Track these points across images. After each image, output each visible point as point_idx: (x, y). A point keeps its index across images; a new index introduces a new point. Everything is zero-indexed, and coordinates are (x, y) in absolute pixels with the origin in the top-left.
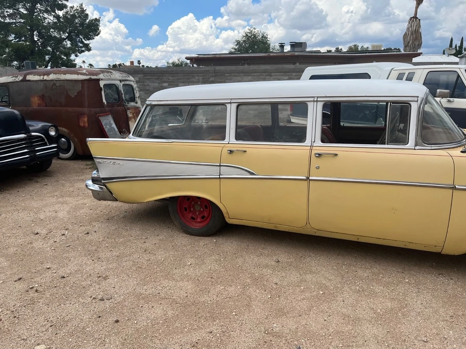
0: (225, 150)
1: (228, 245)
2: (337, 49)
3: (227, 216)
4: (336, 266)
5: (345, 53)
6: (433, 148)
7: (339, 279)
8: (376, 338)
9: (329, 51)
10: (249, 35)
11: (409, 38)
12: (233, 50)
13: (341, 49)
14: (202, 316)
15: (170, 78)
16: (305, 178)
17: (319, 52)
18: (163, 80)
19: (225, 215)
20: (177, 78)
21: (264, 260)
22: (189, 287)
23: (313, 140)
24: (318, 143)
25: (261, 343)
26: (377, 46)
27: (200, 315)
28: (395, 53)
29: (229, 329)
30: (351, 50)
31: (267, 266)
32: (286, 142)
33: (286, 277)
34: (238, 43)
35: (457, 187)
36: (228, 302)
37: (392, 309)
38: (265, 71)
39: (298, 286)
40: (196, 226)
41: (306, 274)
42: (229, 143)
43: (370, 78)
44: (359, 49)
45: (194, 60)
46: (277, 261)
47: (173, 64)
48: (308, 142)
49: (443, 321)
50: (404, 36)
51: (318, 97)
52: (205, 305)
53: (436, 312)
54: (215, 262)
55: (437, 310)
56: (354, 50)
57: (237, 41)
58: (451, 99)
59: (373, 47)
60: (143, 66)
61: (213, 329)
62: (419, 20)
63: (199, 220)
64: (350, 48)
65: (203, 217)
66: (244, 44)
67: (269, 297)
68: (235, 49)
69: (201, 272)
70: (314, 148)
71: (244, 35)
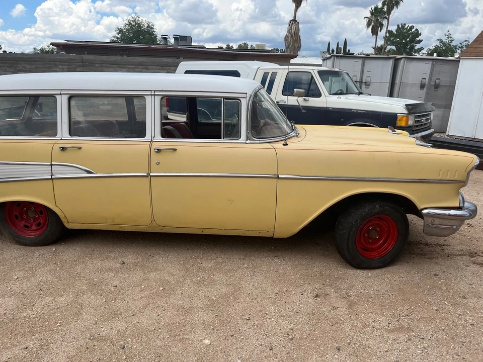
0: (57, 148)
1: (69, 253)
2: (228, 46)
3: (66, 221)
4: (183, 260)
5: (236, 50)
6: (261, 142)
7: (183, 273)
8: (204, 324)
9: (221, 48)
10: (133, 24)
11: (289, 40)
12: (115, 39)
13: (232, 47)
14: (20, 332)
15: (27, 66)
16: (146, 174)
17: (203, 47)
18: (18, 68)
19: (63, 220)
20: (35, 66)
21: (108, 264)
22: (10, 303)
23: (153, 136)
24: (159, 138)
25: (83, 350)
26: (261, 46)
27: (17, 332)
28: (275, 53)
29: (49, 341)
30: (241, 48)
31: (110, 270)
32: (125, 137)
33: (128, 278)
34: (120, 31)
35: (280, 176)
36: (55, 313)
37: (226, 294)
38: (140, 64)
39: (138, 286)
40: (31, 235)
41: (149, 272)
42: (61, 139)
43: (240, 77)
44: (249, 48)
45: (61, 47)
46: (122, 263)
47: (42, 50)
48: (148, 137)
49: (268, 299)
50: (285, 38)
51: (155, 91)
52: (25, 319)
53: (264, 291)
54: (48, 273)
55: (265, 290)
56: (243, 48)
57: (119, 29)
58: (307, 98)
59: (257, 46)
60: (5, 52)
61: (30, 344)
62: (298, 23)
63: (34, 227)
64: (240, 46)
65: (39, 224)
66: (127, 33)
67: (104, 301)
68: (118, 38)
69: (29, 285)
70: (154, 143)
71: (127, 23)
